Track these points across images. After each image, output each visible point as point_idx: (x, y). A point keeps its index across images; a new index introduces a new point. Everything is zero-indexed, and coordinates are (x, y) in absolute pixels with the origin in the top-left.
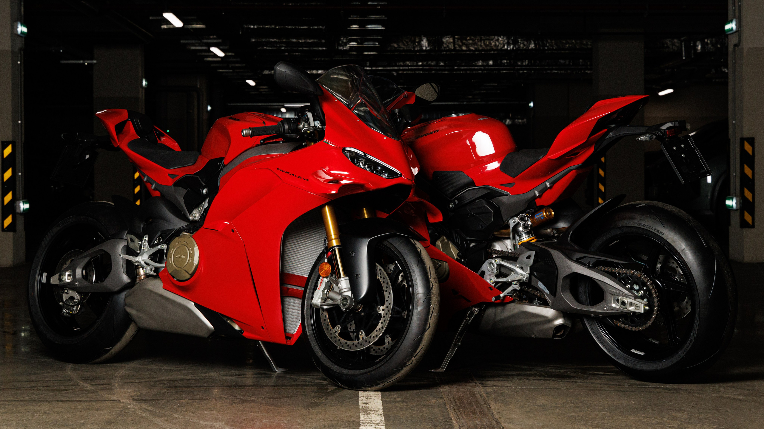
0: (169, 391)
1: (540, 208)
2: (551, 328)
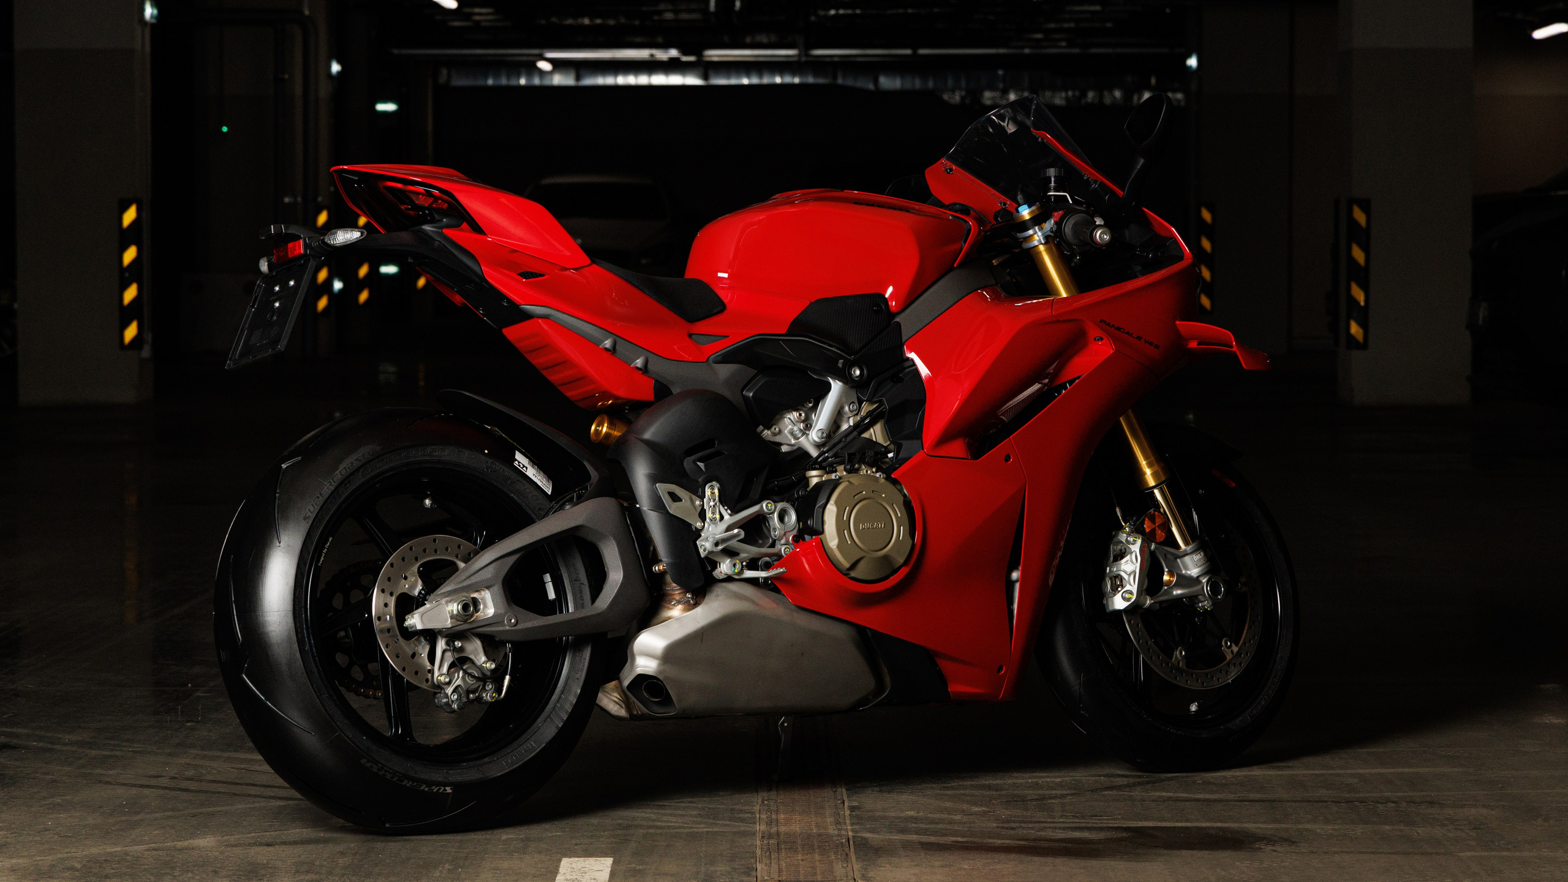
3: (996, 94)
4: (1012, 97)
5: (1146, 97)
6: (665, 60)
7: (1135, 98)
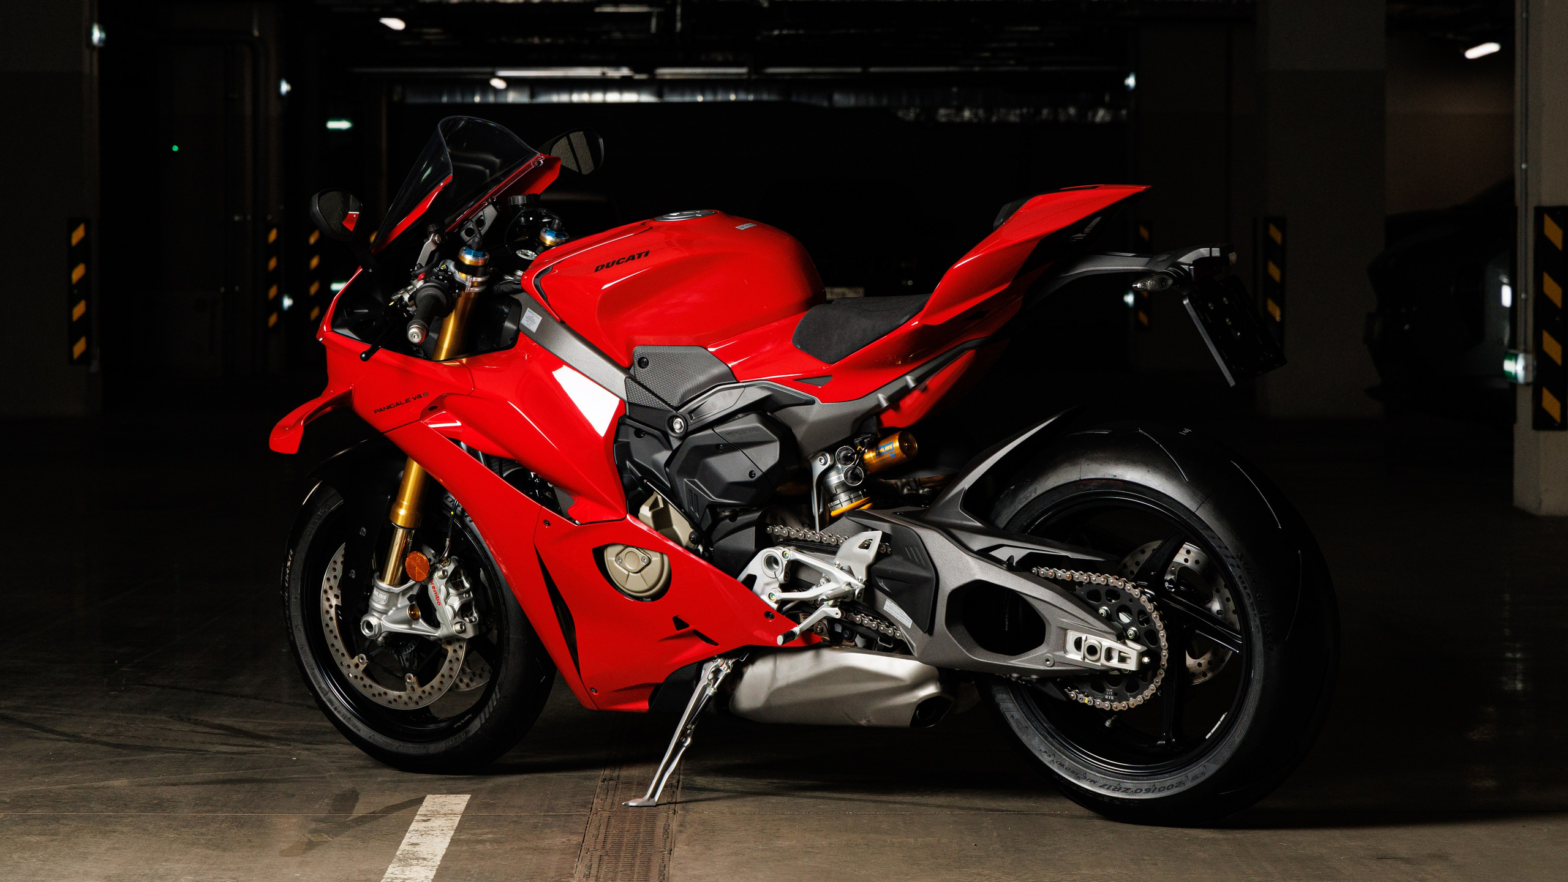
0: (9, 816)
1: (886, 434)
2: (909, 705)
3: (953, 111)
4: (967, 114)
5: (1101, 114)
6: (617, 78)
7: (1090, 114)
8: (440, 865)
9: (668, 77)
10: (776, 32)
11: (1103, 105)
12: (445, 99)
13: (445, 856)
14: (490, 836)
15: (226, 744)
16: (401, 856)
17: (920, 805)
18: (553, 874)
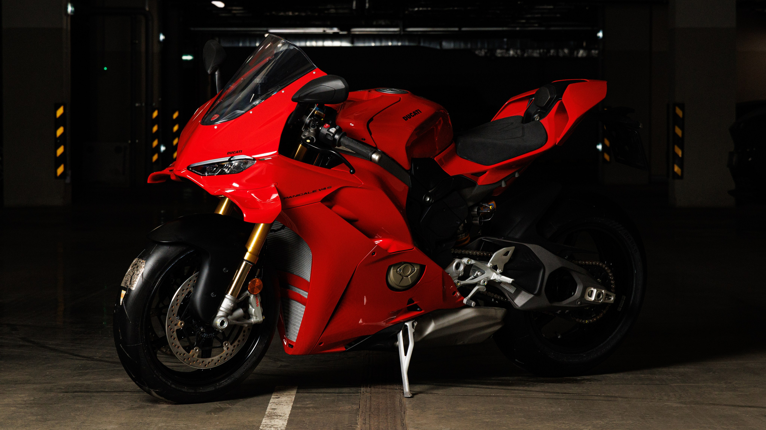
0: (65, 395)
3: (504, 51)
4: (511, 52)
5: (581, 53)
6: (331, 33)
7: (575, 53)
8: (288, 419)
9: (357, 33)
10: (416, 9)
11: (582, 48)
12: (241, 45)
13: (290, 415)
14: (311, 405)
15: (168, 362)
16: (268, 414)
17: (528, 391)
18: (347, 423)
